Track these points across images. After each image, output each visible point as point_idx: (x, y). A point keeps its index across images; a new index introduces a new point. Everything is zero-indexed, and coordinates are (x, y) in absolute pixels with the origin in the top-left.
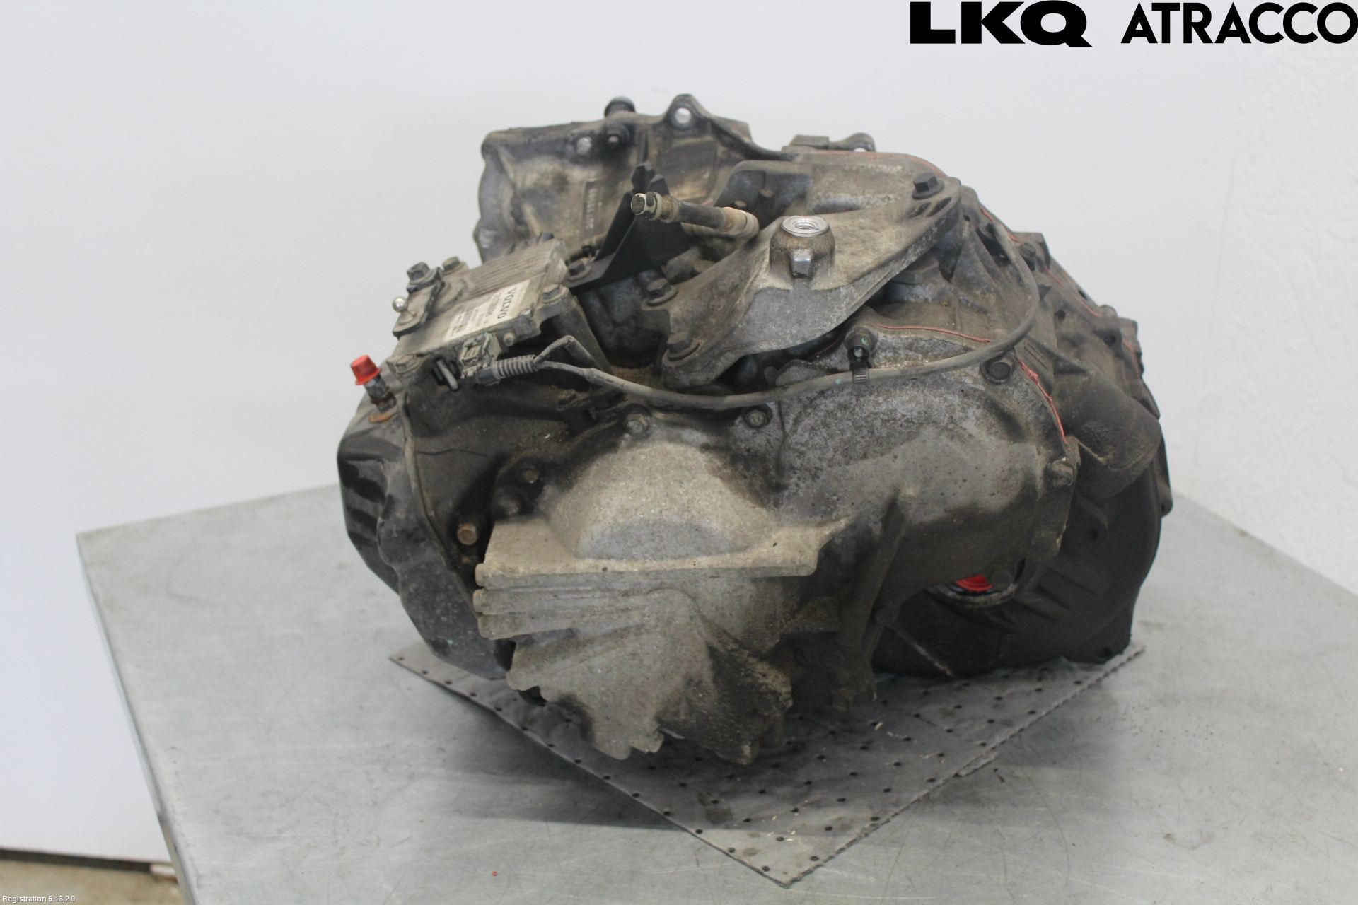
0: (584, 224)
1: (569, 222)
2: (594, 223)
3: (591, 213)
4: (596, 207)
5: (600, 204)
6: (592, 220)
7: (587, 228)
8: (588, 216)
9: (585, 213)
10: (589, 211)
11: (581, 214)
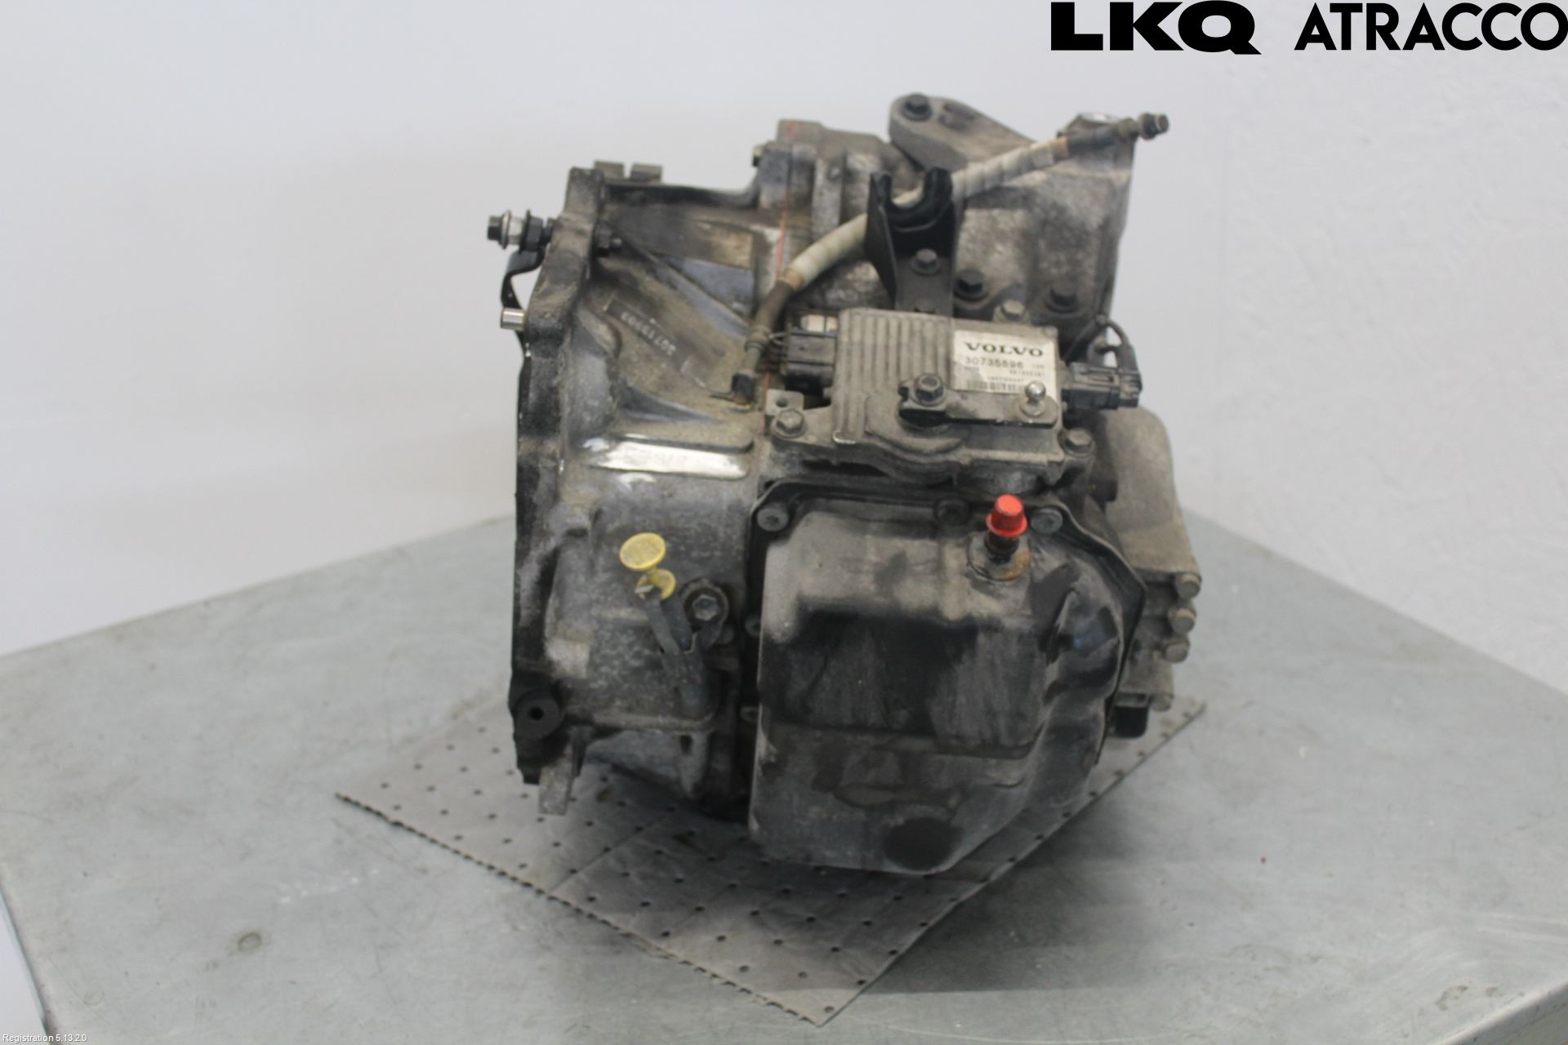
0: (662, 353)
1: (642, 363)
2: (671, 342)
3: (656, 336)
4: (652, 327)
5: (653, 321)
6: (666, 342)
7: (670, 353)
8: (656, 342)
9: (650, 342)
10: (651, 336)
11: (645, 345)
